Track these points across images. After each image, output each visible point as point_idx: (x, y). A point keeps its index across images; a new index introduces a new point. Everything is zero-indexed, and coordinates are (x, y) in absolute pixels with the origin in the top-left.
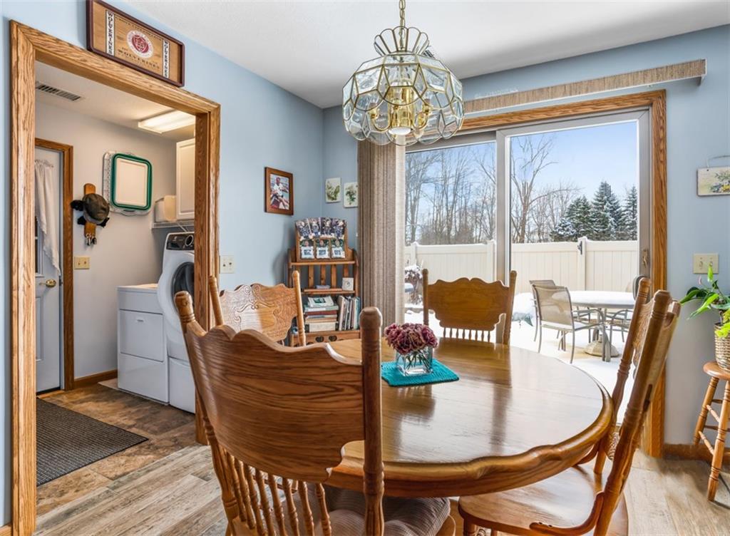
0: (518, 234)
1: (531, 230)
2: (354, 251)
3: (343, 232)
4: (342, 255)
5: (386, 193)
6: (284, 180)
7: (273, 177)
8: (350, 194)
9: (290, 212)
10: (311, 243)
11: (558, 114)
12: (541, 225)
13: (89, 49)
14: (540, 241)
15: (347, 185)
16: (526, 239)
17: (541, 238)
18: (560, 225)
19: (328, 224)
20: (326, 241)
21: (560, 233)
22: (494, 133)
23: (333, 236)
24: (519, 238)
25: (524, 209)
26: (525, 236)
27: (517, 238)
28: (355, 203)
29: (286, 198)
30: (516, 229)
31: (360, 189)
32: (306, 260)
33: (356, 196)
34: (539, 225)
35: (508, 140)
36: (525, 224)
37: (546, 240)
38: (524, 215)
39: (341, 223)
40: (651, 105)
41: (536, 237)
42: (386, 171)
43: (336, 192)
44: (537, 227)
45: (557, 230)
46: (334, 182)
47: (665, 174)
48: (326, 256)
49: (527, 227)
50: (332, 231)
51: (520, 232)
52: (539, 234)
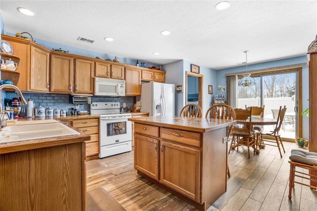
0: (270, 92)
1: (277, 90)
2: (226, 102)
3: (223, 97)
4: (223, 102)
5: (233, 89)
6: (211, 87)
7: (210, 87)
8: (224, 89)
9: (212, 94)
10: (217, 100)
11: (275, 72)
12: (282, 87)
13: (191, 72)
14: (282, 95)
15: (223, 87)
16: (274, 95)
17: (282, 93)
18: (293, 88)
19: (220, 96)
20: (220, 99)
21: (292, 91)
22: (260, 76)
23: (221, 98)
24: (270, 94)
25: (273, 80)
26: (274, 93)
27: (269, 94)
28: (226, 91)
29: (211, 91)
30: (269, 90)
31: (227, 88)
32: (216, 103)
33: (226, 90)
34: (281, 88)
35: (263, 77)
36: (273, 87)
37: (285, 95)
38: (273, 83)
39: (223, 96)
40: (298, 70)
41: (279, 93)
42: (233, 85)
43: (220, 89)
44: (280, 88)
45: (291, 90)
46: (220, 86)
47: (302, 85)
48: (220, 102)
49: (274, 89)
50: (221, 97)
51: (271, 91)
52: (281, 92)
